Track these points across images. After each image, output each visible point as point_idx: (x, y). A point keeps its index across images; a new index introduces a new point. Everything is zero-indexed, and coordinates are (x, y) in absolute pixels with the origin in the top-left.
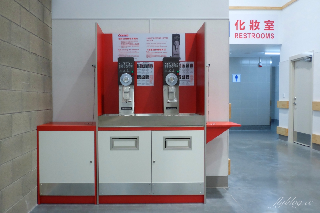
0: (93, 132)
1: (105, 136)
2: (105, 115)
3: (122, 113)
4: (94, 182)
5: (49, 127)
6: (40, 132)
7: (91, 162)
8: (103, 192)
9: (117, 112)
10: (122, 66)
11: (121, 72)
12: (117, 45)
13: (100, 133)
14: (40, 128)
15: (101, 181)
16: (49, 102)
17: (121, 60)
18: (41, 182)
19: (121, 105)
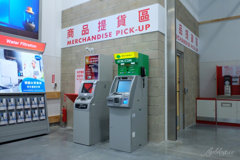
0: (215, 101)
1: (219, 102)
2: (219, 96)
3: (225, 95)
4: (215, 117)
5: (198, 98)
6: (197, 100)
7: (214, 110)
8: (219, 121)
9: (224, 94)
10: (226, 78)
11: (225, 80)
12: (224, 70)
13: (218, 101)
14: (197, 99)
15: (218, 117)
16: (198, 90)
17: (225, 76)
18: (197, 116)
19: (225, 92)
